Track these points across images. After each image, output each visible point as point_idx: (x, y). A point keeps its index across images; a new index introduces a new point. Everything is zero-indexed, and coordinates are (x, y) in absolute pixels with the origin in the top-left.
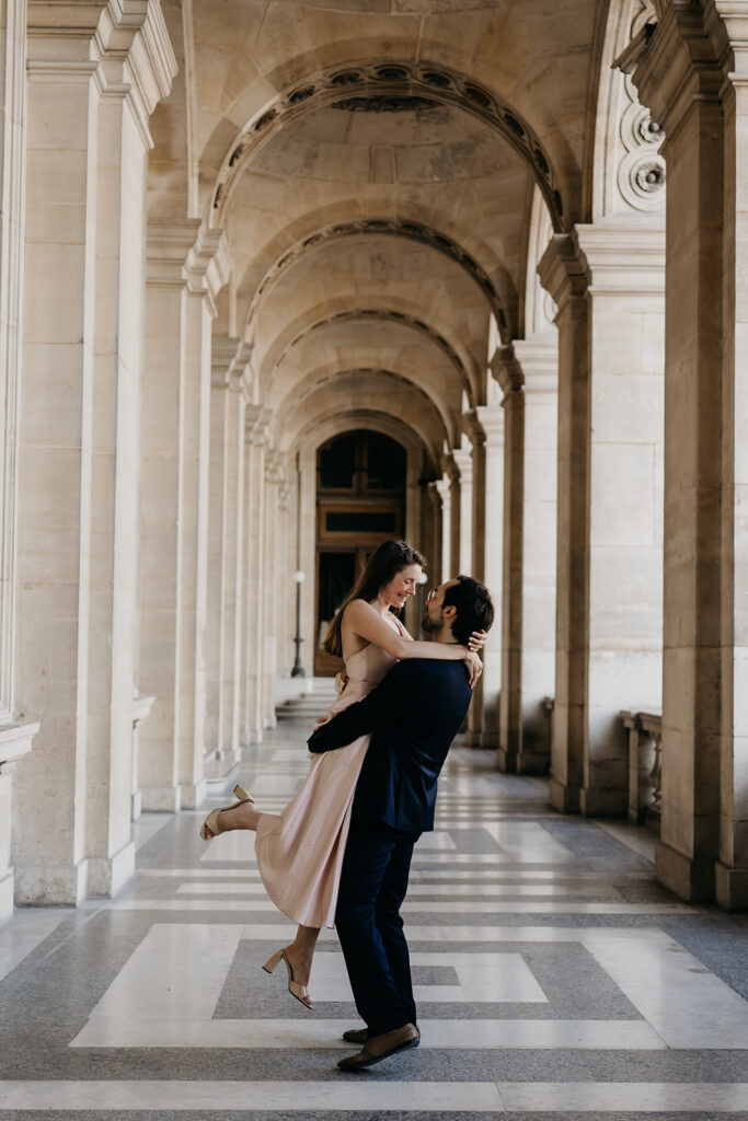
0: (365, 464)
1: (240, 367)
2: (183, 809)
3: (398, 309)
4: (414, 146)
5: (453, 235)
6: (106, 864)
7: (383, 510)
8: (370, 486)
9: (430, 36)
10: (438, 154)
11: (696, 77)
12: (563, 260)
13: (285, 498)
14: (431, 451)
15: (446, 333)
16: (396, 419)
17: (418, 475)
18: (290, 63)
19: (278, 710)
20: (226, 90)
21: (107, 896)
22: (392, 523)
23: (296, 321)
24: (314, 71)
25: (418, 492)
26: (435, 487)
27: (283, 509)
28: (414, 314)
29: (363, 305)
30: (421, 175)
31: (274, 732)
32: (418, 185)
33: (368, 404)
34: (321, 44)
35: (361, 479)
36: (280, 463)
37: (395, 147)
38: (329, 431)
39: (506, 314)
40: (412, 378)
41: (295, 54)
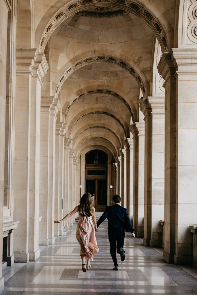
0: (97, 158)
1: (68, 144)
2: (59, 236)
3: (104, 126)
4: (106, 96)
5: (114, 115)
6: (51, 239)
7: (102, 170)
8: (99, 163)
9: (107, 84)
10: (111, 98)
11: (147, 111)
12: (133, 128)
13: (77, 167)
14: (113, 155)
15: (115, 132)
16: (105, 147)
17: (111, 161)
18: (80, 90)
19: (76, 219)
20: (67, 96)
21: (52, 244)
22: (104, 173)
23: (80, 129)
24: (84, 91)
25: (111, 165)
26: (115, 164)
27: (77, 170)
28: (108, 127)
29: (96, 125)
30: (107, 102)
31: (75, 224)
32: (107, 104)
33: (98, 143)
34: (86, 86)
35: (96, 162)
36: (76, 160)
37: (102, 97)
38: (88, 150)
39: (126, 132)
40: (108, 139)
41: (80, 88)
